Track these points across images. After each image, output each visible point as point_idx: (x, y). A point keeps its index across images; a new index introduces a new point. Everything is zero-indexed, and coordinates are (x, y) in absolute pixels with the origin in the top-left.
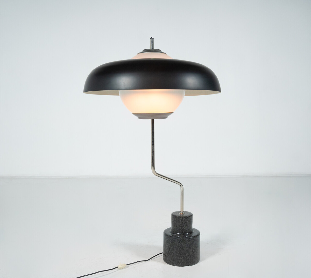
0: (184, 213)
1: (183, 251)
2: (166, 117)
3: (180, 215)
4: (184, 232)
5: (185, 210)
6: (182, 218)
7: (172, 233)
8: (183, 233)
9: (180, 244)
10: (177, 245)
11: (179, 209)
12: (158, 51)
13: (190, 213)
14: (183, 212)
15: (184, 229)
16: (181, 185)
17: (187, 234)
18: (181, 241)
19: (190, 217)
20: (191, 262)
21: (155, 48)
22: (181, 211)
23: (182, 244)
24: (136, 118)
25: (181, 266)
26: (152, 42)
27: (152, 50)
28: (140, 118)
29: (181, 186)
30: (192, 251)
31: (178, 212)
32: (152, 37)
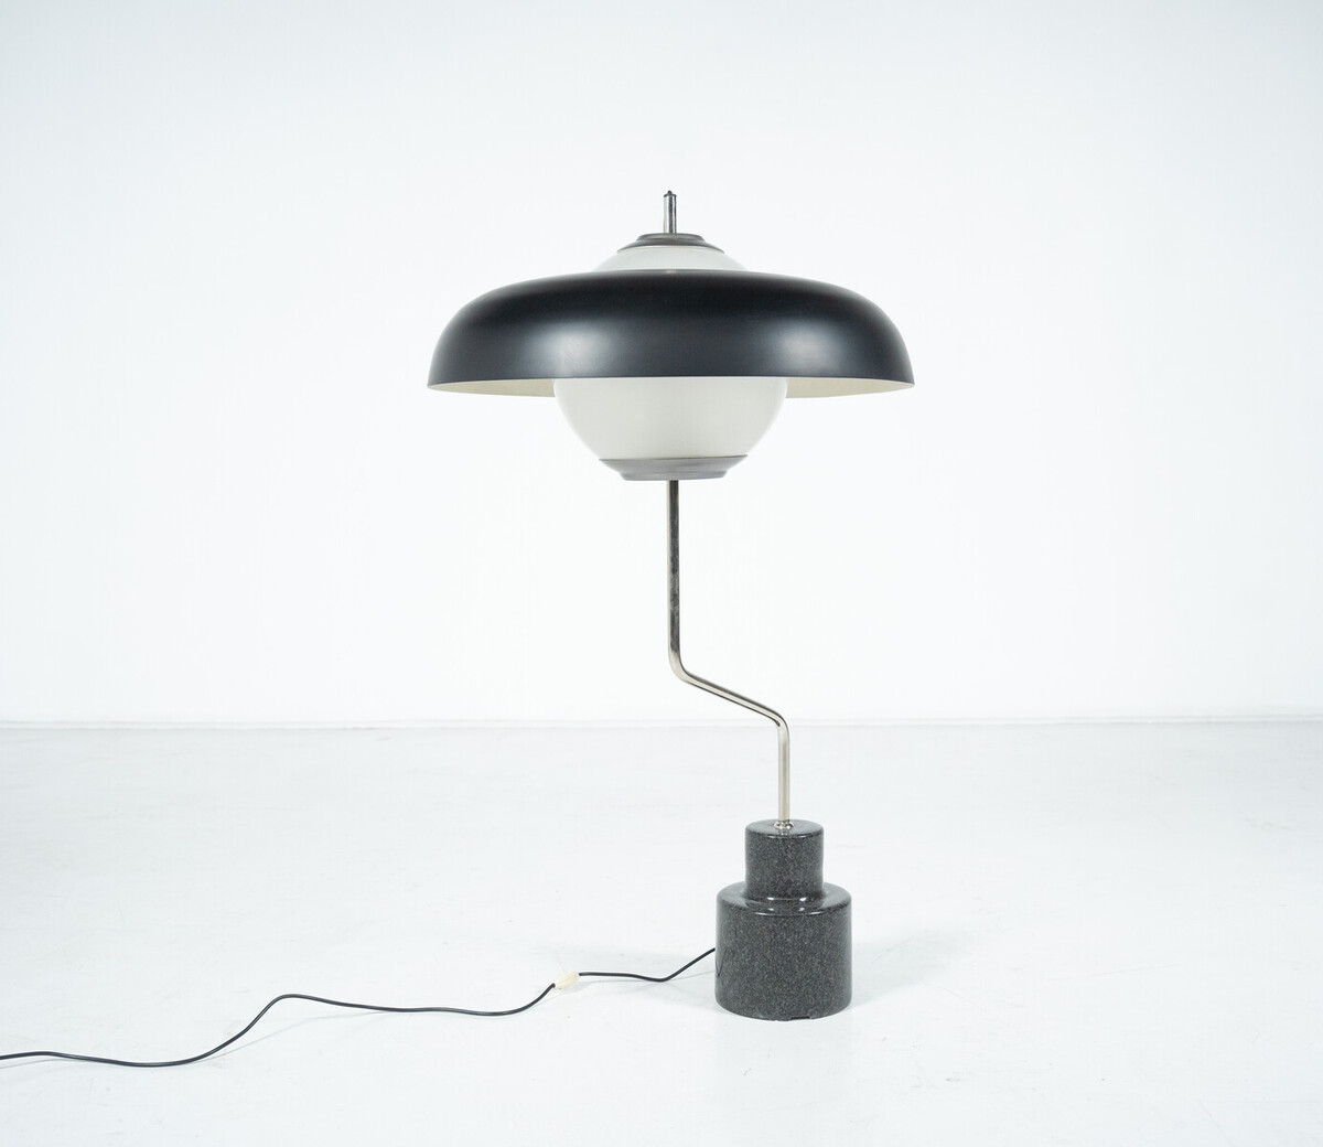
0: (791, 825)
1: (785, 963)
2: (720, 474)
3: (775, 832)
4: (789, 892)
5: (794, 815)
7: (749, 896)
8: (786, 895)
9: (775, 936)
10: (764, 940)
12: (692, 241)
13: (813, 824)
14: (788, 820)
15: (789, 882)
16: (776, 718)
17: (803, 899)
19: (813, 839)
20: (819, 1003)
21: (681, 229)
22: (782, 819)
23: (782, 937)
24: (615, 475)
25: (779, 1020)
26: (672, 209)
27: (672, 239)
28: (628, 477)
29: (779, 725)
30: (821, 963)
31: (771, 823)
32: (670, 192)
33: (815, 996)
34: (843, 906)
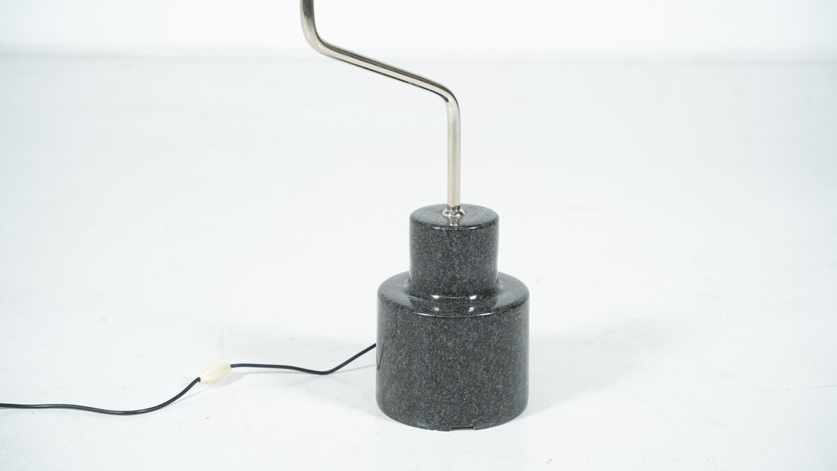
0: (461, 214)
1: (445, 368)
3: (444, 222)
4: (454, 289)
5: (465, 199)
6: (445, 234)
8: (450, 293)
9: (435, 338)
10: (422, 343)
11: (440, 198)
13: (490, 212)
14: (459, 208)
15: (454, 278)
17: (473, 297)
18: (436, 325)
19: (483, 231)
20: (483, 414)
22: (452, 206)
23: (442, 340)
25: (439, 429)
29: (447, 100)
30: (487, 370)
31: (437, 210)
33: (479, 405)
34: (519, 305)
